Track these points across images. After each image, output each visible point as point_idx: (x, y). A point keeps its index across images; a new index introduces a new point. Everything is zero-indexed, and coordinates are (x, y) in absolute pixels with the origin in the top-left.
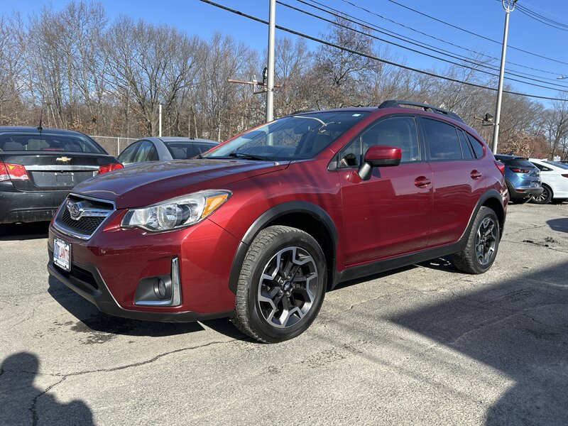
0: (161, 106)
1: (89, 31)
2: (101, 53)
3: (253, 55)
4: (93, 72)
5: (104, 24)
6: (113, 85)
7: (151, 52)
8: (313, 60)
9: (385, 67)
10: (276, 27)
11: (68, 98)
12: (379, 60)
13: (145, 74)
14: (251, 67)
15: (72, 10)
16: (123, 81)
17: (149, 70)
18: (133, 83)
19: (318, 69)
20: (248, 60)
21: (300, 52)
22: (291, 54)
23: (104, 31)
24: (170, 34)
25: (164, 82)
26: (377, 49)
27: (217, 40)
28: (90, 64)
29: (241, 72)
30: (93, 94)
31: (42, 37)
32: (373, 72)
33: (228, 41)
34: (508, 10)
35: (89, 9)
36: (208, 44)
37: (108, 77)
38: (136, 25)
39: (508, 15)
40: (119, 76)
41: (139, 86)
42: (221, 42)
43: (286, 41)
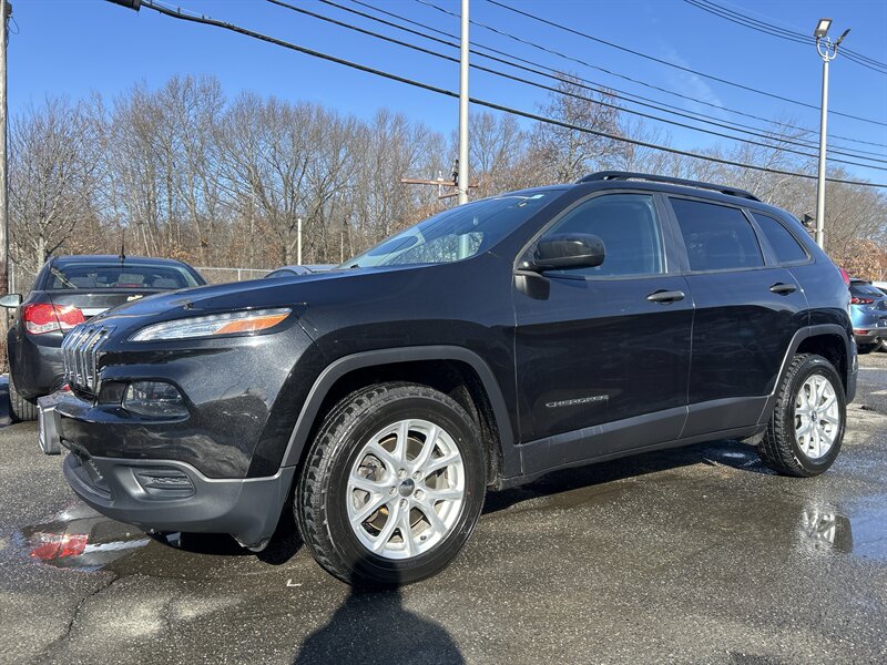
0: (300, 221)
1: (199, 117)
2: (214, 148)
3: (437, 139)
4: (203, 175)
5: (220, 106)
6: (231, 193)
7: (286, 144)
8: (526, 144)
9: (638, 149)
10: (471, 100)
11: (165, 213)
12: (628, 141)
13: (277, 175)
14: (433, 158)
15: (173, 88)
16: (244, 186)
17: (283, 168)
18: (260, 189)
19: (536, 157)
20: (429, 149)
21: (507, 134)
22: (494, 136)
23: (219, 116)
24: (314, 116)
25: (305, 184)
26: (625, 124)
27: (382, 120)
28: (198, 164)
29: (418, 167)
30: (201, 208)
31: (132, 128)
32: (620, 158)
33: (399, 122)
34: (827, 58)
35: (198, 85)
36: (369, 126)
37: (223, 181)
38: (265, 105)
39: (827, 65)
40: (239, 179)
41: (268, 194)
42: (389, 124)
43: (485, 118)
